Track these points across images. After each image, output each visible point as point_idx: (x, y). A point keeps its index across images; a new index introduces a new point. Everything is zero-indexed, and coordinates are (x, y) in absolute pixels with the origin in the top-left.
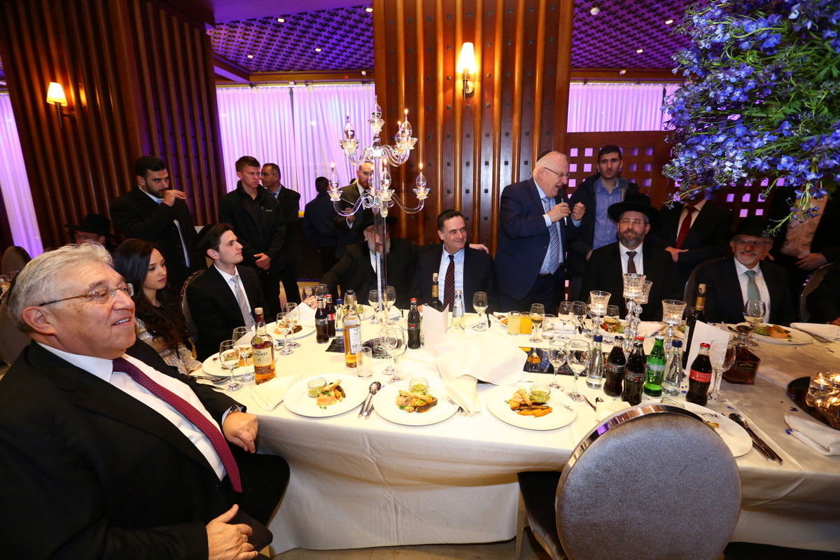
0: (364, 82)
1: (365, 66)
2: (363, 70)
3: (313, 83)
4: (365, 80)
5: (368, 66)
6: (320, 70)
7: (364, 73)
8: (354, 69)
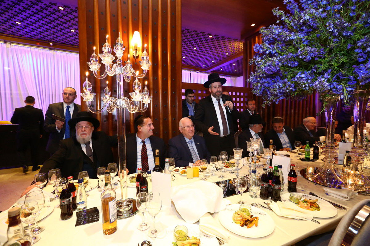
0: (50, 49)
1: (53, 40)
2: (51, 42)
3: (10, 42)
4: (51, 48)
5: (54, 41)
6: (17, 36)
7: (51, 44)
8: (44, 40)
